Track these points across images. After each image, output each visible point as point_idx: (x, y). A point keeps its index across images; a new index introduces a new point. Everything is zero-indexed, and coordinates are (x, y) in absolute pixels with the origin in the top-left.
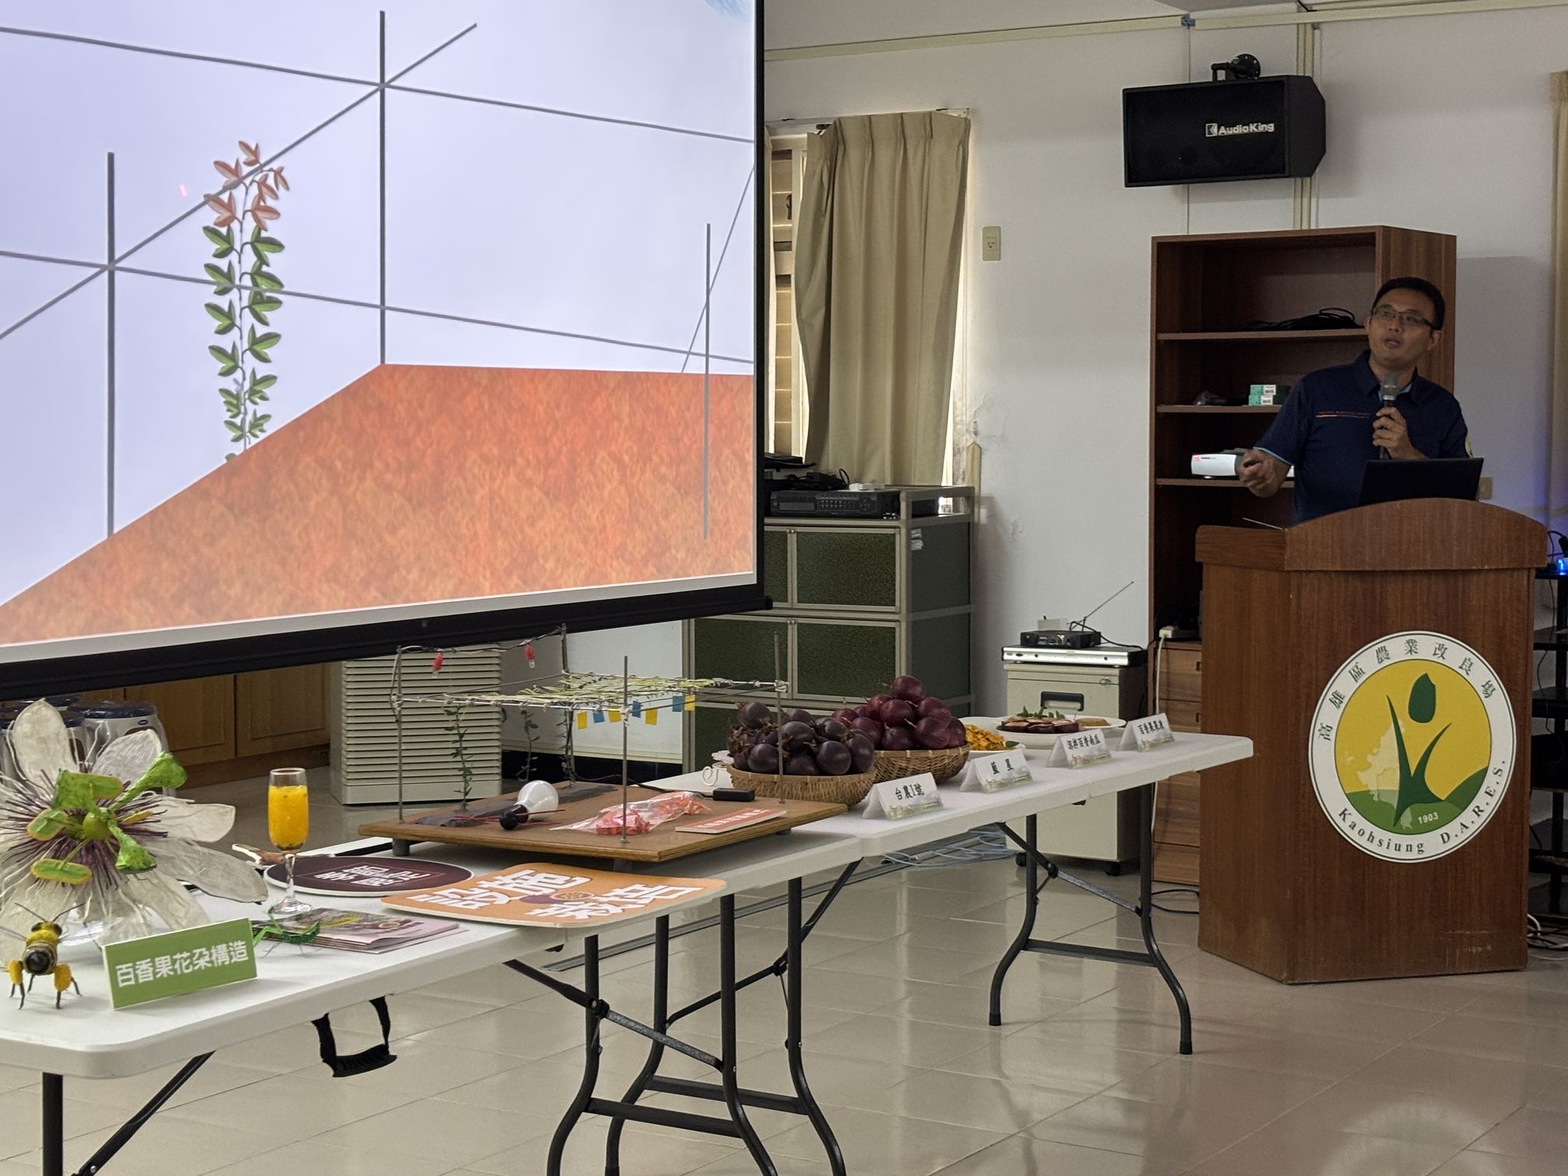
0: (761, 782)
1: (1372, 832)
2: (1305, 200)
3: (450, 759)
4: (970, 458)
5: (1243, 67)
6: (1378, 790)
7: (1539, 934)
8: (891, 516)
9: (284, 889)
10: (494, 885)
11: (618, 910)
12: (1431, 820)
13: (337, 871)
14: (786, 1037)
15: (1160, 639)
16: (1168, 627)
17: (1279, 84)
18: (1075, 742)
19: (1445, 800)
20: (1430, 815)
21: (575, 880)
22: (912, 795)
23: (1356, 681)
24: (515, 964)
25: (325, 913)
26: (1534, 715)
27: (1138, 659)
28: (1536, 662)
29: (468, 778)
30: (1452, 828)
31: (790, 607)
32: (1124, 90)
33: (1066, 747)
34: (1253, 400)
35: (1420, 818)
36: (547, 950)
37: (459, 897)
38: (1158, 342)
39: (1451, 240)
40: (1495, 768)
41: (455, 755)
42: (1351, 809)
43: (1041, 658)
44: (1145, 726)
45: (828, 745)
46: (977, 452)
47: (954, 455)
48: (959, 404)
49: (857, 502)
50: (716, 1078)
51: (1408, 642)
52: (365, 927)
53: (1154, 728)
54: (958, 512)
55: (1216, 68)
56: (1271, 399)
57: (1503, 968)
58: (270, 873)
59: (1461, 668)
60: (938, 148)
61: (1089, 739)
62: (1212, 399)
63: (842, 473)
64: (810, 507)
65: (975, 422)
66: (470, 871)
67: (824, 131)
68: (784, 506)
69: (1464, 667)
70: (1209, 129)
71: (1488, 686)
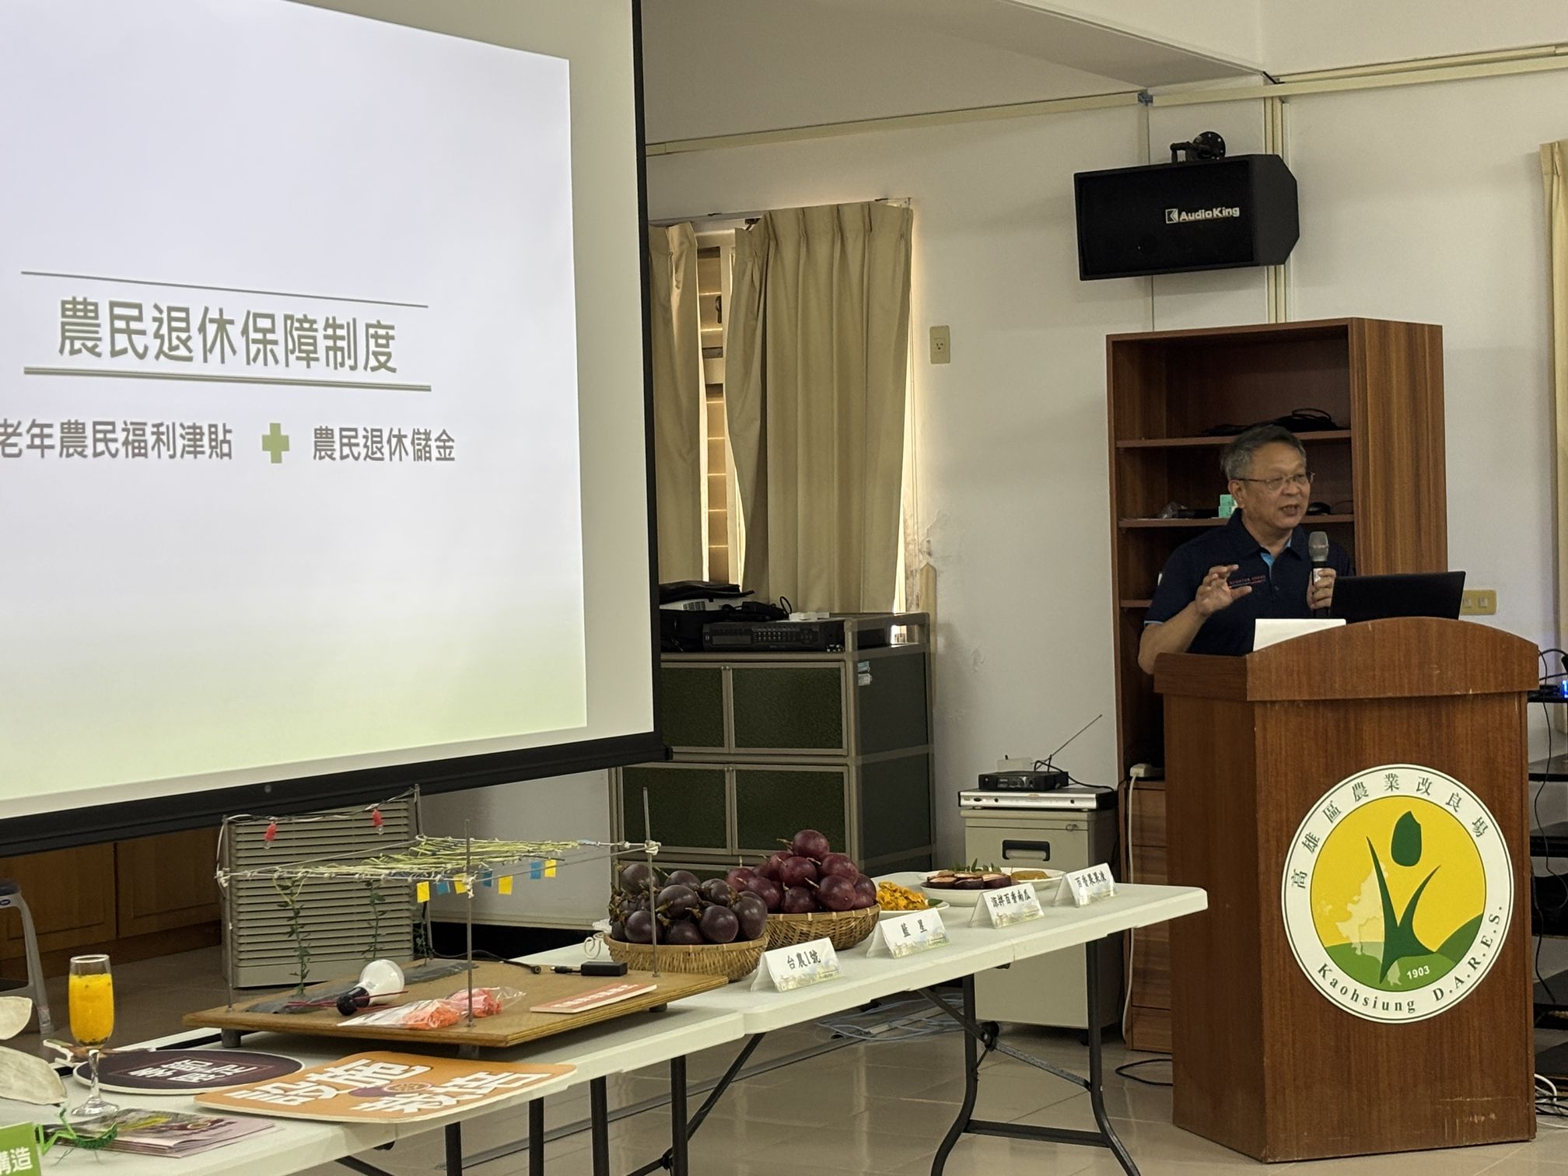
0: (639, 954)
1: (1355, 990)
2: (1280, 291)
3: (286, 938)
4: (924, 581)
5: (1207, 146)
6: (1361, 943)
7: (1555, 1099)
8: (835, 648)
9: (88, 1088)
10: (324, 1078)
11: (453, 1102)
12: (1421, 975)
13: (155, 1067)
15: (1131, 778)
16: (1139, 764)
17: (1244, 163)
18: (1001, 898)
19: (1437, 952)
20: (1420, 968)
21: (414, 1070)
22: (806, 962)
23: (1332, 822)
24: (350, 1161)
25: (133, 1114)
26: (1533, 854)
27: (1108, 801)
28: (1532, 796)
29: (306, 959)
30: (1446, 983)
31: (727, 752)
32: (1076, 175)
33: (990, 904)
34: (1223, 512)
35: (1409, 973)
36: (375, 1148)
37: (282, 1092)
38: (1117, 450)
39: (1436, 331)
40: (1491, 915)
41: (291, 934)
42: (1331, 964)
43: (1002, 803)
44: (1084, 879)
45: (712, 911)
46: (931, 574)
47: (907, 578)
48: (910, 522)
49: (798, 634)
51: (1388, 777)
52: (172, 1128)
53: (1094, 880)
54: (914, 641)
55: (1175, 148)
57: (1509, 1139)
58: (80, 1071)
59: (1448, 804)
60: (878, 242)
61: (1017, 895)
62: (1179, 511)
63: (783, 600)
64: (746, 640)
65: (929, 542)
66: (301, 1062)
67: (753, 226)
68: (717, 640)
69: (1451, 803)
70: (1169, 215)
71: (1479, 823)
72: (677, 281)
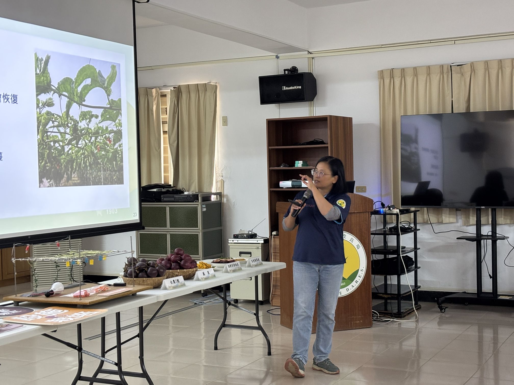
0: (130, 280)
2: (312, 108)
4: (221, 184)
5: (293, 70)
7: (378, 317)
8: (196, 201)
10: (39, 313)
11: (73, 319)
12: (343, 285)
14: (139, 356)
15: (272, 235)
16: (274, 231)
17: (302, 75)
18: (231, 265)
20: (343, 283)
22: (176, 282)
24: (45, 335)
27: (266, 241)
28: (372, 239)
30: (350, 287)
31: (167, 229)
32: (259, 77)
33: (228, 267)
34: (296, 166)
36: (52, 331)
37: (27, 317)
38: (269, 149)
39: (351, 119)
40: (361, 269)
43: (239, 242)
44: (254, 260)
45: (150, 269)
46: (223, 182)
47: (216, 183)
48: (217, 168)
49: (186, 198)
50: (116, 368)
53: (256, 261)
54: (218, 199)
55: (285, 70)
56: (301, 165)
57: (366, 327)
59: (350, 241)
60: (208, 94)
61: (235, 265)
62: (285, 165)
63: (183, 189)
64: (173, 199)
65: (222, 173)
66: (33, 309)
67: (175, 89)
68: (165, 199)
69: (351, 240)
70: (283, 88)
71: (358, 246)
72: (155, 104)
